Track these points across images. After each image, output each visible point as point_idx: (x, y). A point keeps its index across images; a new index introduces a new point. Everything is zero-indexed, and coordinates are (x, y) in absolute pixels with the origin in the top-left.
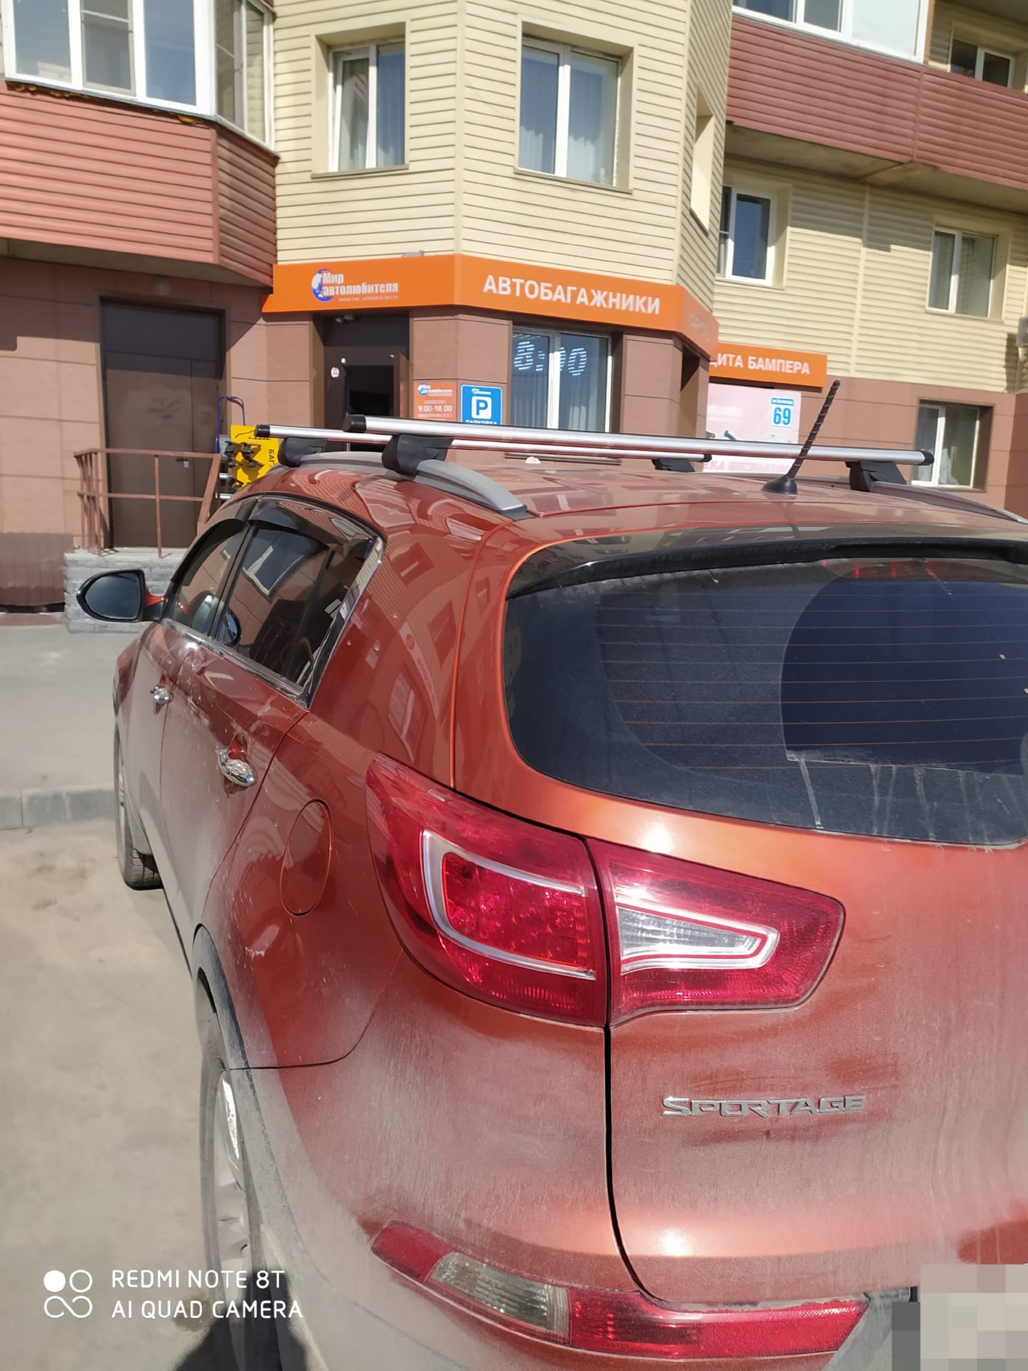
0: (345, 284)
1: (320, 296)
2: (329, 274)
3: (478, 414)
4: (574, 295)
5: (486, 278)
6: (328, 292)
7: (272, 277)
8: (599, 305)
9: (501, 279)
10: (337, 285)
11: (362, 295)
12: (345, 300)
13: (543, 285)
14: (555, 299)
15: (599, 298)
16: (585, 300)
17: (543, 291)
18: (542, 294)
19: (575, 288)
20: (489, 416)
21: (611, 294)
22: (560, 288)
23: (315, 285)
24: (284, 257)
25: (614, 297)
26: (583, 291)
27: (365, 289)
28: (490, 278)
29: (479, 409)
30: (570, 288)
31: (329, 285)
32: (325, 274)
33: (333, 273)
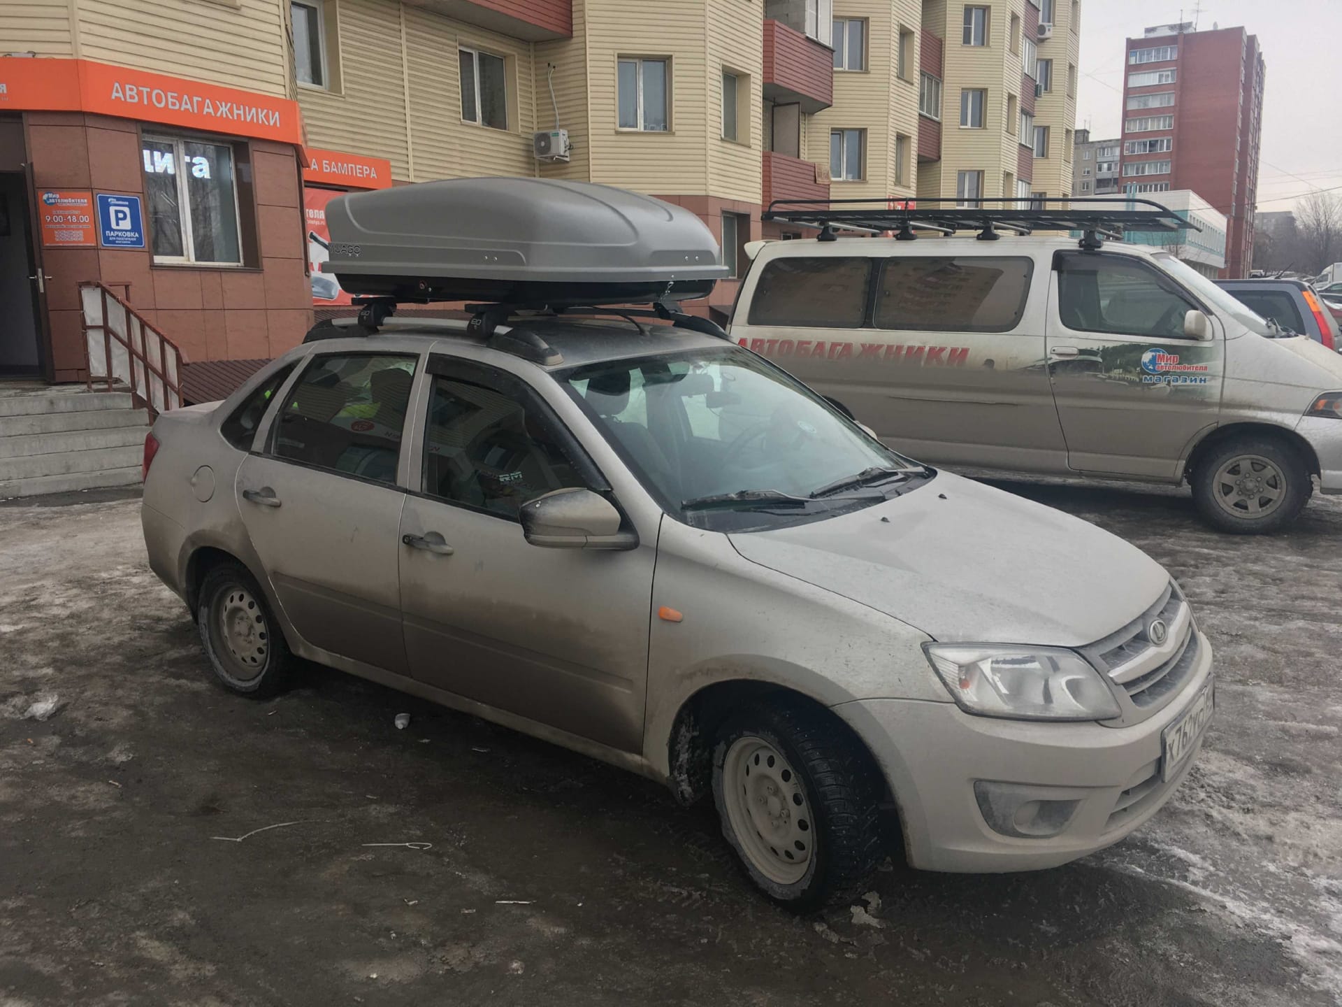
3: (118, 224)
4: (201, 105)
5: (113, 86)
8: (225, 116)
9: (128, 87)
13: (170, 94)
14: (182, 109)
15: (224, 109)
16: (211, 110)
17: (170, 100)
18: (170, 103)
19: (200, 99)
20: (129, 227)
21: (235, 105)
22: (186, 97)
25: (238, 109)
26: (208, 101)
28: (117, 85)
29: (118, 219)
30: (195, 99)
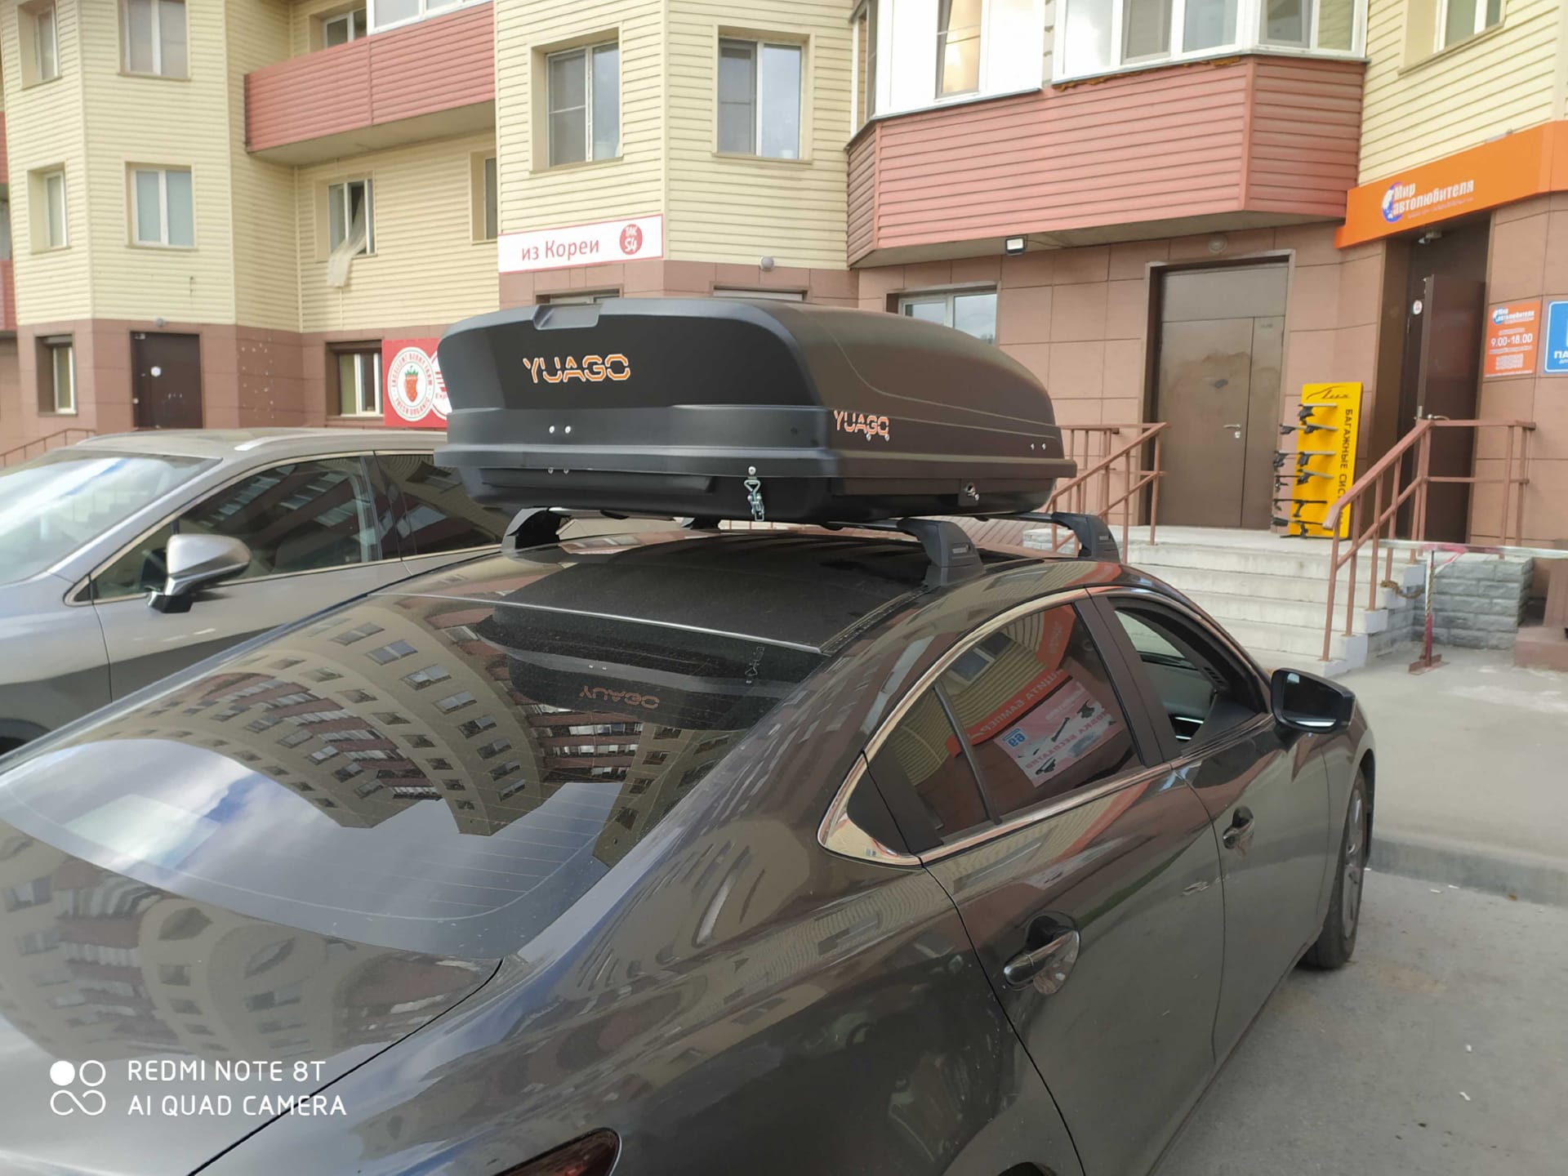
0: (1416, 196)
1: (1390, 216)
2: (1401, 187)
6: (1399, 209)
7: (1345, 205)
10: (1406, 199)
11: (1433, 205)
12: (1414, 216)
23: (1385, 205)
24: (1364, 178)
27: (1436, 196)
31: (1399, 201)
32: (1397, 189)
33: (1405, 184)
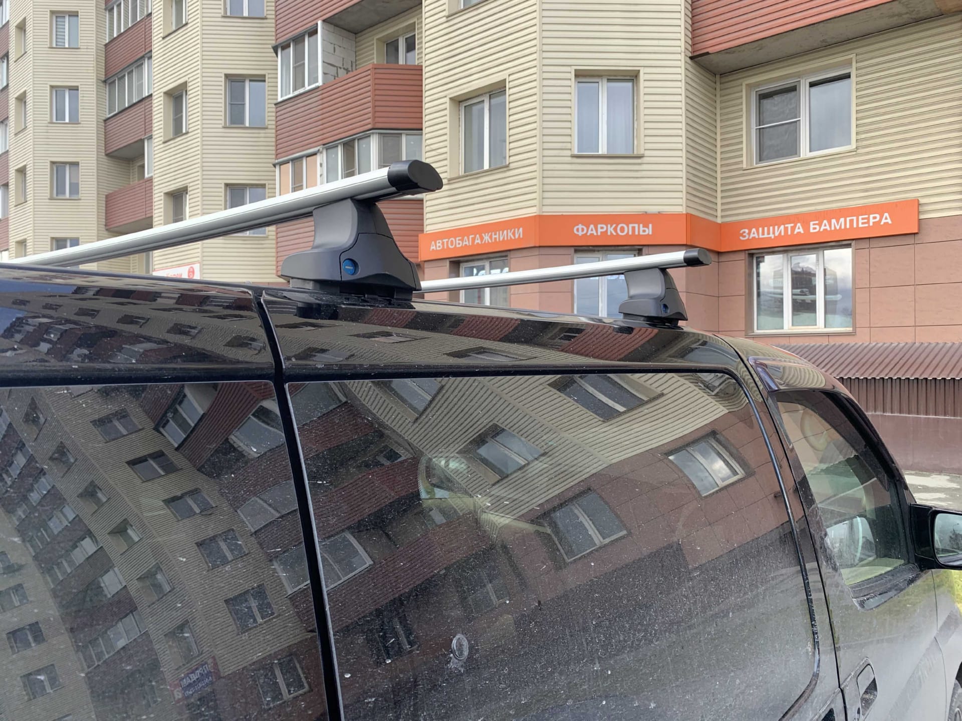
4: (473, 239)
9: (438, 242)
13: (457, 239)
14: (464, 245)
15: (486, 238)
16: (479, 241)
17: (457, 242)
18: (458, 244)
19: (473, 236)
22: (466, 238)
25: (495, 234)
26: (478, 236)
28: (433, 243)
30: (471, 237)
